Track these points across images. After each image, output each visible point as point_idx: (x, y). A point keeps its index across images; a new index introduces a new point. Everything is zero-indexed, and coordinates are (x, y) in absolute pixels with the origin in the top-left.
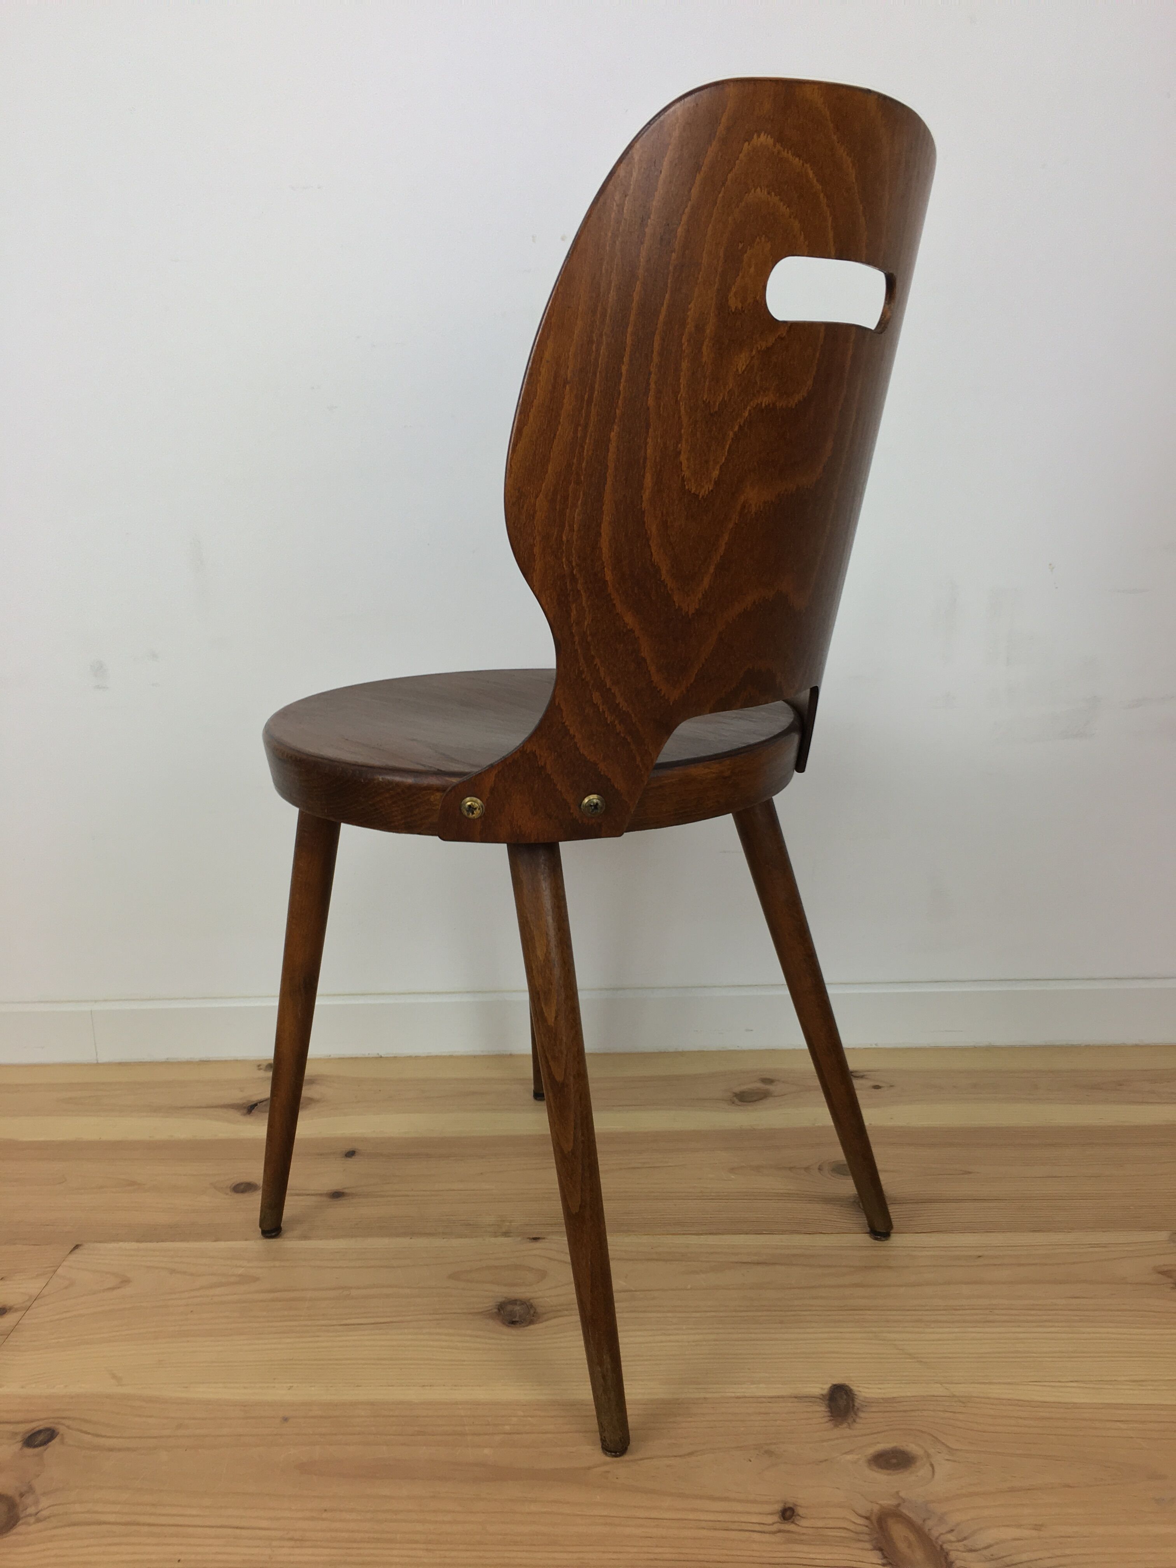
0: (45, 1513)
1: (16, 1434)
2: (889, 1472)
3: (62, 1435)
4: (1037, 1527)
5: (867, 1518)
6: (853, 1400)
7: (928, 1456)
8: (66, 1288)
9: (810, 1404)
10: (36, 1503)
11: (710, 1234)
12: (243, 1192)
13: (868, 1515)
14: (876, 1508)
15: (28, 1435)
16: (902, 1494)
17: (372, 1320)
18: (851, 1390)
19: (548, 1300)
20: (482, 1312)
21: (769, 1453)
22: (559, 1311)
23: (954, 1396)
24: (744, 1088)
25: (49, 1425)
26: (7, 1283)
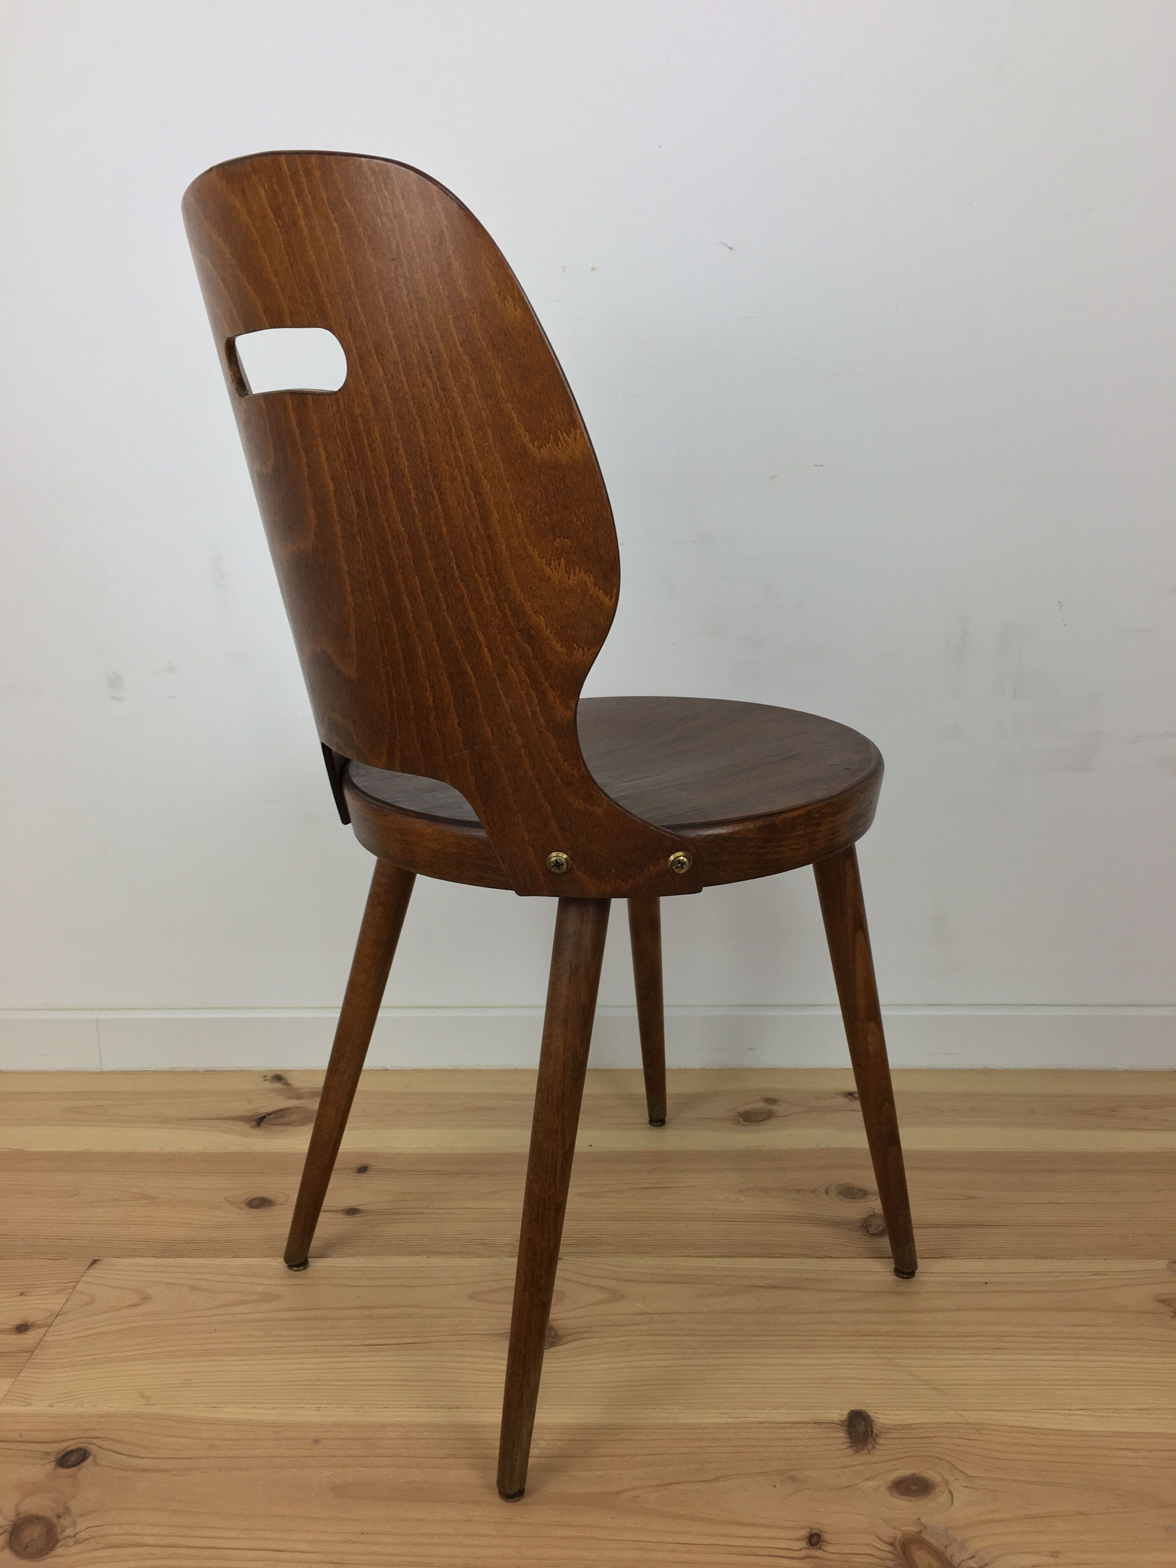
0: (84, 1535)
1: (47, 1454)
2: (908, 1498)
3: (95, 1456)
4: (1055, 1554)
5: (891, 1544)
6: (872, 1427)
7: (947, 1483)
8: (86, 1304)
9: (831, 1430)
10: (74, 1524)
11: (724, 1256)
12: (258, 1207)
13: (892, 1540)
14: (899, 1535)
15: (60, 1455)
16: (923, 1520)
17: (394, 1341)
18: (869, 1416)
19: (568, 1322)
20: (502, 1334)
21: (793, 1479)
22: (580, 1333)
23: (968, 1423)
24: (748, 1107)
25: (81, 1445)
26: (28, 1298)
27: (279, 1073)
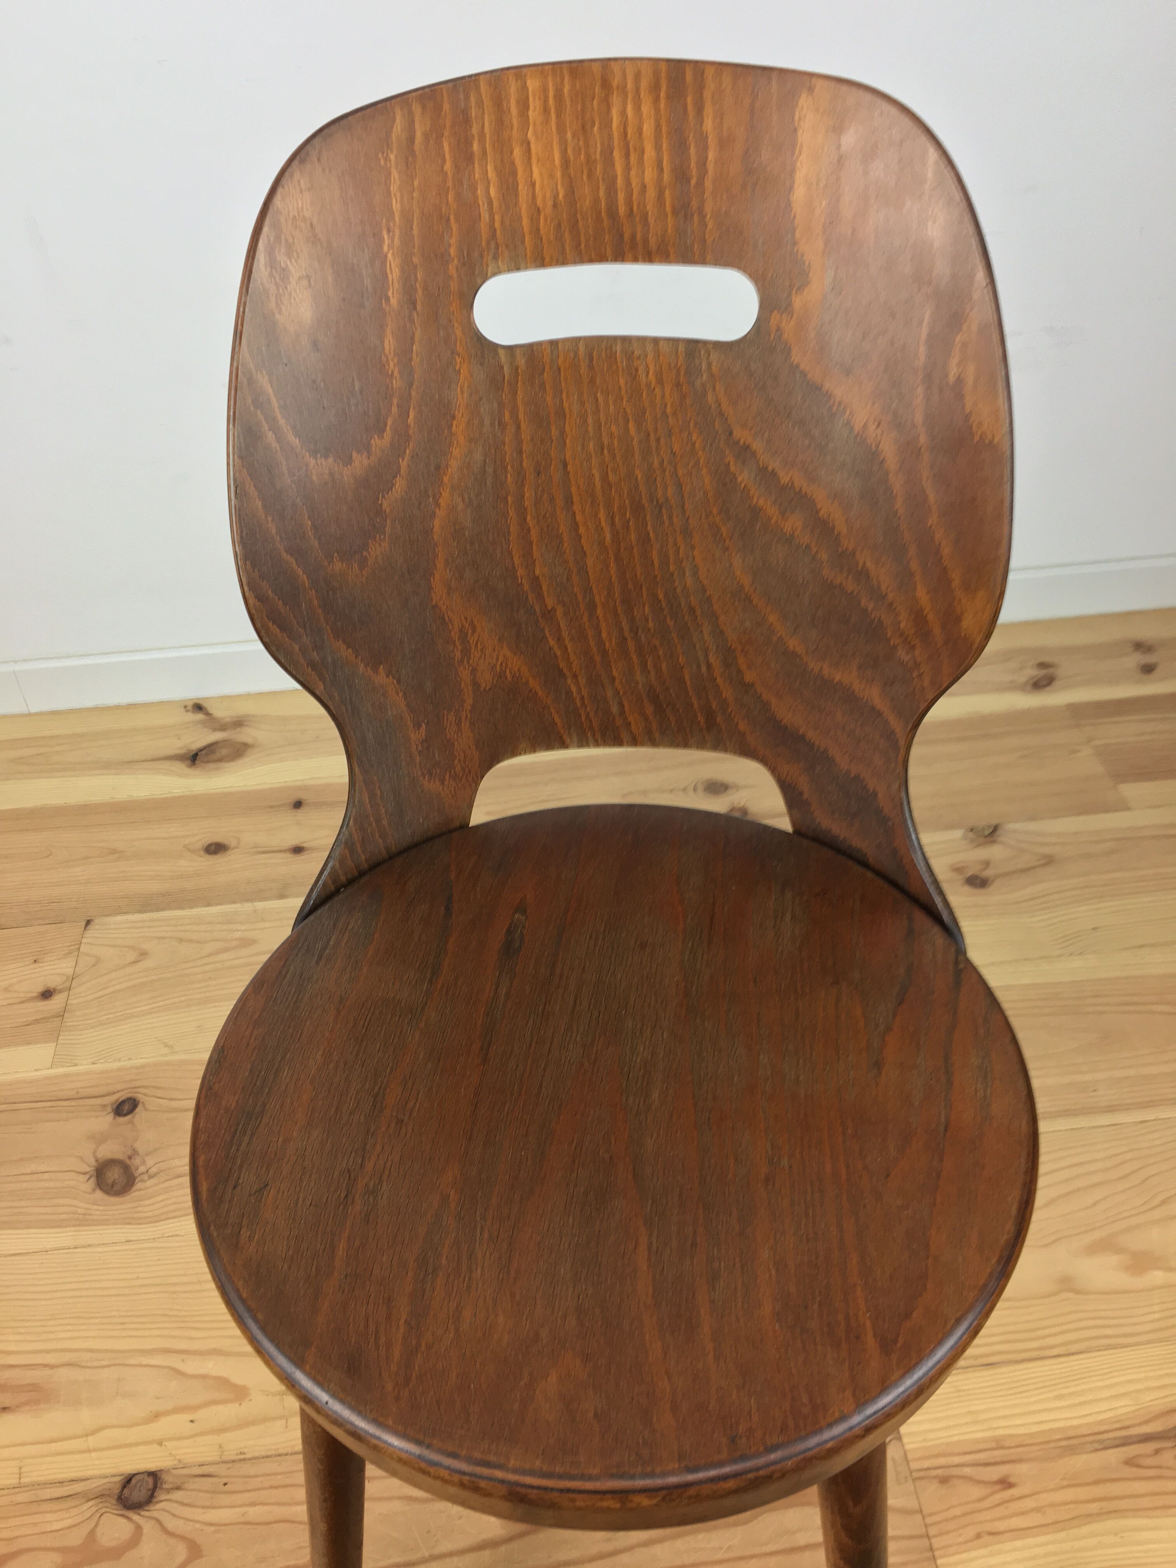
0: (153, 1170)
1: (104, 1106)
3: (143, 1103)
8: (94, 966)
10: (144, 1162)
12: (215, 852)
15: (115, 1106)
25: (129, 1095)
26: (42, 965)
27: (198, 702)
